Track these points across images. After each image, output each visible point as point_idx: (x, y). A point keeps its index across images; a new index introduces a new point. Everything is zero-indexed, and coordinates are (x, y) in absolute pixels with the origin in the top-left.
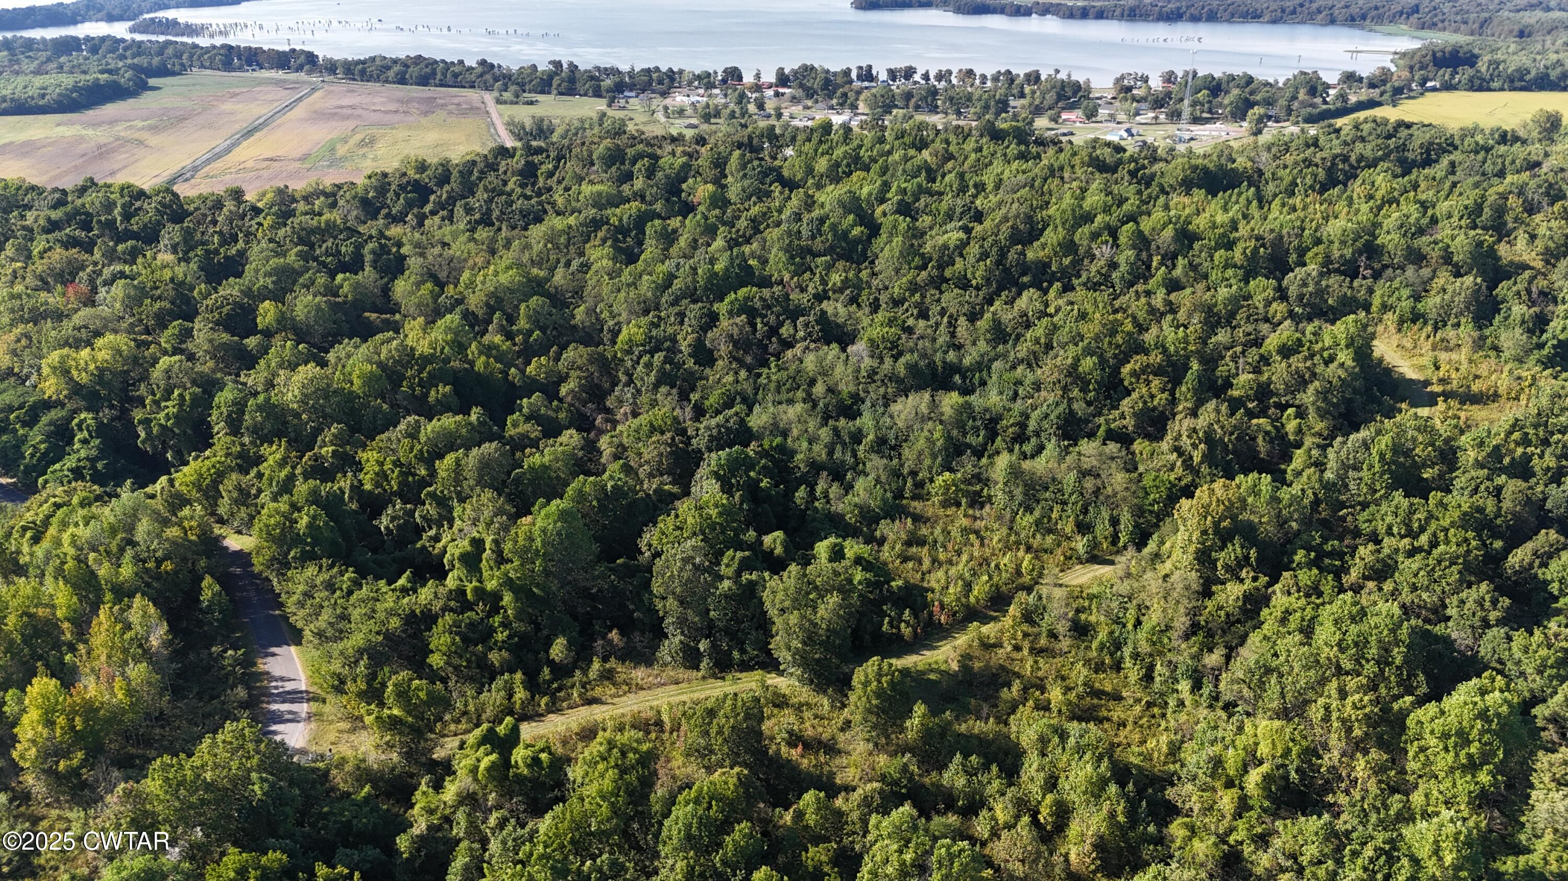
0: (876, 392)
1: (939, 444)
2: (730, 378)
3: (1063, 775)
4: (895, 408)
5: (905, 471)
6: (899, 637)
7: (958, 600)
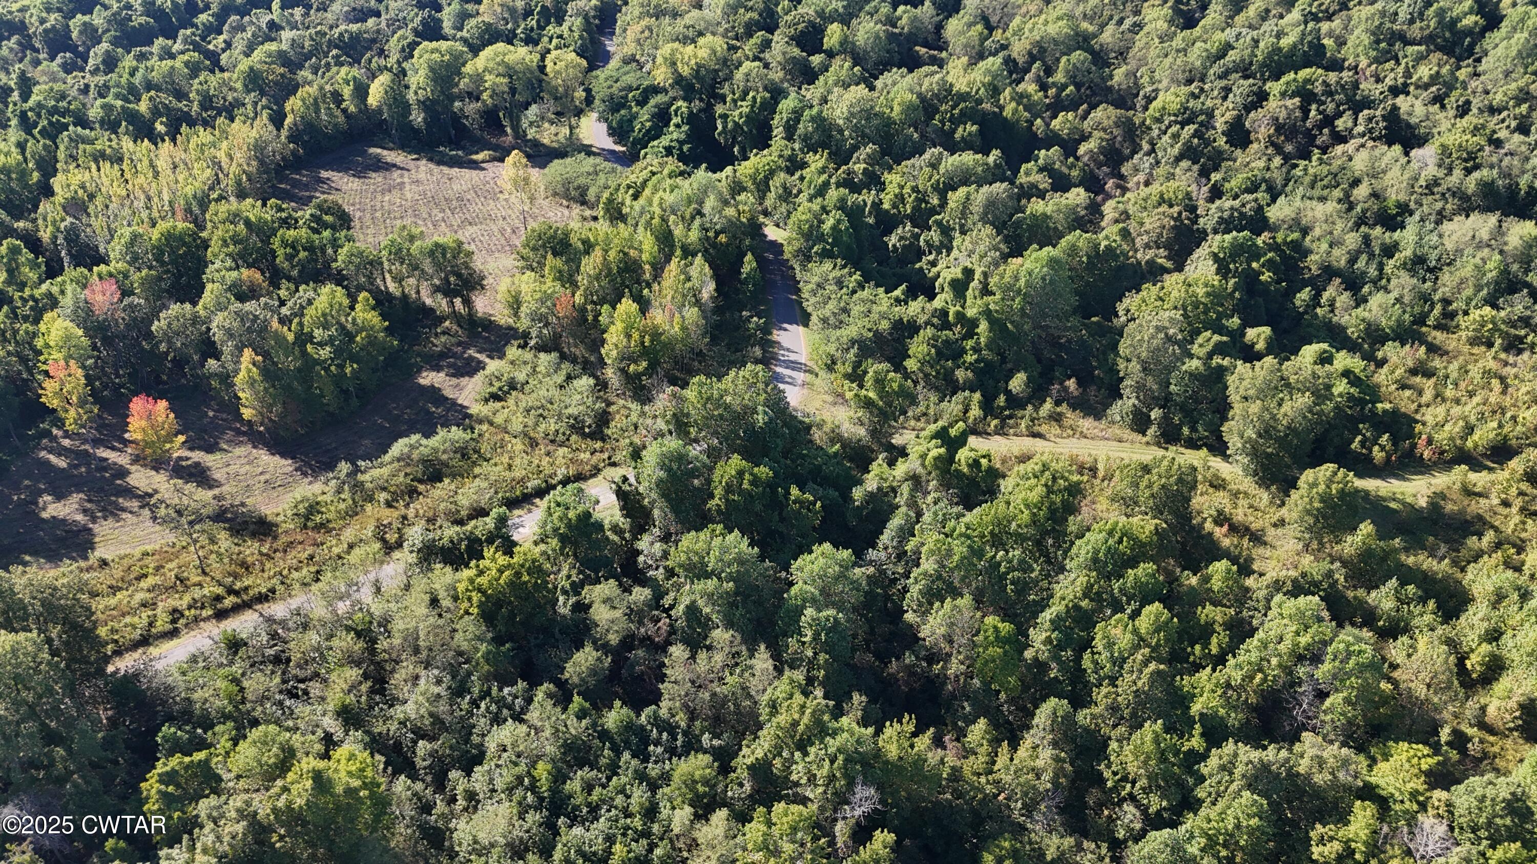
0: (1431, 205)
1: (1489, 275)
2: (1261, 164)
3: (1510, 633)
4: (1447, 227)
5: (1436, 298)
6: (1369, 458)
7: (1452, 439)
